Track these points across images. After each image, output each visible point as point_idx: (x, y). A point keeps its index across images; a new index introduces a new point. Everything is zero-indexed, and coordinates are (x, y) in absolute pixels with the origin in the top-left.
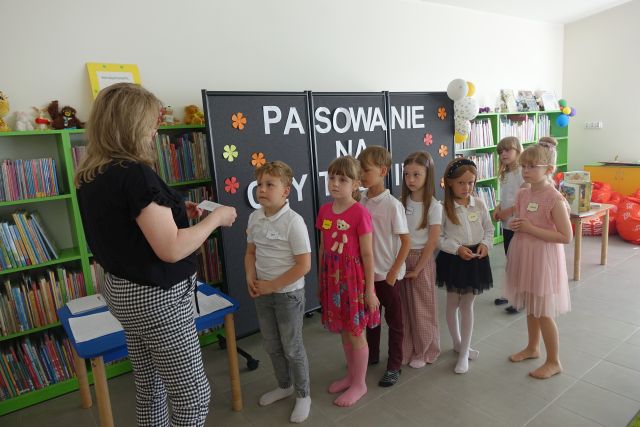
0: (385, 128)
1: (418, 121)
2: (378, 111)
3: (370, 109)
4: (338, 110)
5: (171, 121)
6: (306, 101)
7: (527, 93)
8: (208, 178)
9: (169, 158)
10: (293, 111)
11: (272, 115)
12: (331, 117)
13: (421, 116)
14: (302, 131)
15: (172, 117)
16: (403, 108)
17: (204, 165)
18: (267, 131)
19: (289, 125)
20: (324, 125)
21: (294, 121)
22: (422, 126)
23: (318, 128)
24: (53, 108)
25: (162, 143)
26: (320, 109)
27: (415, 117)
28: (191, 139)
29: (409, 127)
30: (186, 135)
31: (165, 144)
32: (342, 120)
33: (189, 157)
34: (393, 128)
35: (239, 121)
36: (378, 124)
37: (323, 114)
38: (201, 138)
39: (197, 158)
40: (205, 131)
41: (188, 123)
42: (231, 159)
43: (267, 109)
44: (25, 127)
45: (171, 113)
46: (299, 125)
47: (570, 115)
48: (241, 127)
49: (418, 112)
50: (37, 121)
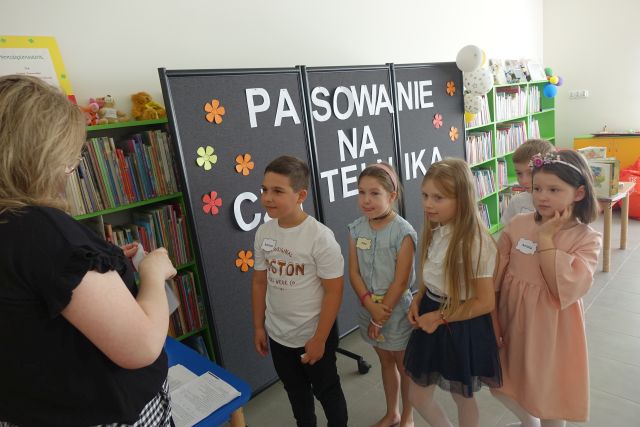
0: (392, 111)
1: (427, 99)
2: (383, 89)
3: (374, 87)
4: (339, 90)
5: (115, 116)
6: (300, 79)
7: (514, 62)
8: (174, 193)
9: (116, 171)
10: (284, 94)
11: (258, 100)
12: (330, 100)
13: (430, 93)
14: (297, 121)
15: (114, 110)
16: (410, 84)
17: (168, 176)
18: (254, 123)
19: (281, 114)
20: (322, 111)
21: (286, 107)
22: (431, 105)
23: (315, 114)
25: (103, 149)
26: (317, 90)
27: (424, 94)
28: (146, 141)
29: (417, 107)
30: (138, 135)
31: (108, 151)
33: (145, 166)
34: (401, 109)
35: (215, 111)
36: (384, 105)
37: (320, 96)
38: (160, 139)
39: (157, 166)
40: (166, 128)
41: (137, 119)
42: (208, 167)
43: (250, 93)
45: (112, 105)
46: (293, 113)
47: (558, 85)
48: (219, 120)
49: (426, 88)
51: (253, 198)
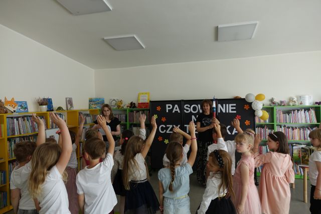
1: (232, 110)
4: (193, 105)
6: (180, 103)
10: (176, 106)
11: (169, 107)
13: (235, 108)
14: (179, 112)
16: (224, 105)
18: (167, 111)
19: (175, 110)
20: (187, 110)
21: (176, 109)
22: (235, 112)
23: (185, 111)
24: (132, 103)
26: (186, 105)
27: (230, 108)
29: (228, 112)
32: (194, 109)
34: (219, 111)
35: (159, 108)
37: (187, 107)
43: (167, 105)
44: (125, 107)
46: (178, 110)
48: (159, 110)
49: (232, 106)
50: (128, 106)
51: (164, 126)
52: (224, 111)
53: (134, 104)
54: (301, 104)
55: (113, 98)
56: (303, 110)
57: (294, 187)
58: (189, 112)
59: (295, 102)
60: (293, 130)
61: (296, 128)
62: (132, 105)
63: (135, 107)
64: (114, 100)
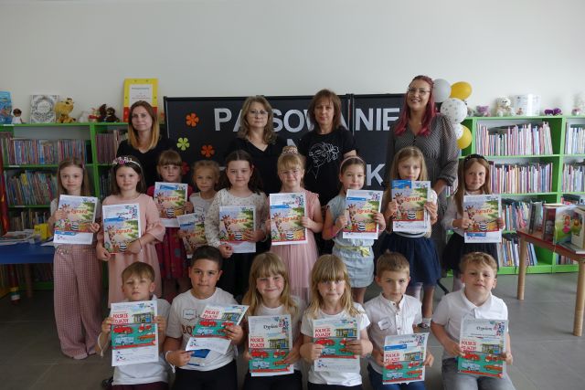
4: (290, 112)
11: (223, 115)
16: (371, 111)
18: (218, 128)
24: (103, 109)
27: (387, 119)
29: (379, 129)
32: (294, 121)
35: (192, 120)
42: (184, 148)
43: (217, 111)
48: (194, 125)
49: (390, 115)
50: (91, 117)
52: (369, 126)
53: (112, 110)
54: (519, 113)
55: (40, 93)
56: (530, 126)
57: (522, 298)
58: (279, 129)
59: (507, 108)
60: (508, 170)
61: (513, 167)
62: (105, 113)
63: (113, 118)
64: (44, 98)
